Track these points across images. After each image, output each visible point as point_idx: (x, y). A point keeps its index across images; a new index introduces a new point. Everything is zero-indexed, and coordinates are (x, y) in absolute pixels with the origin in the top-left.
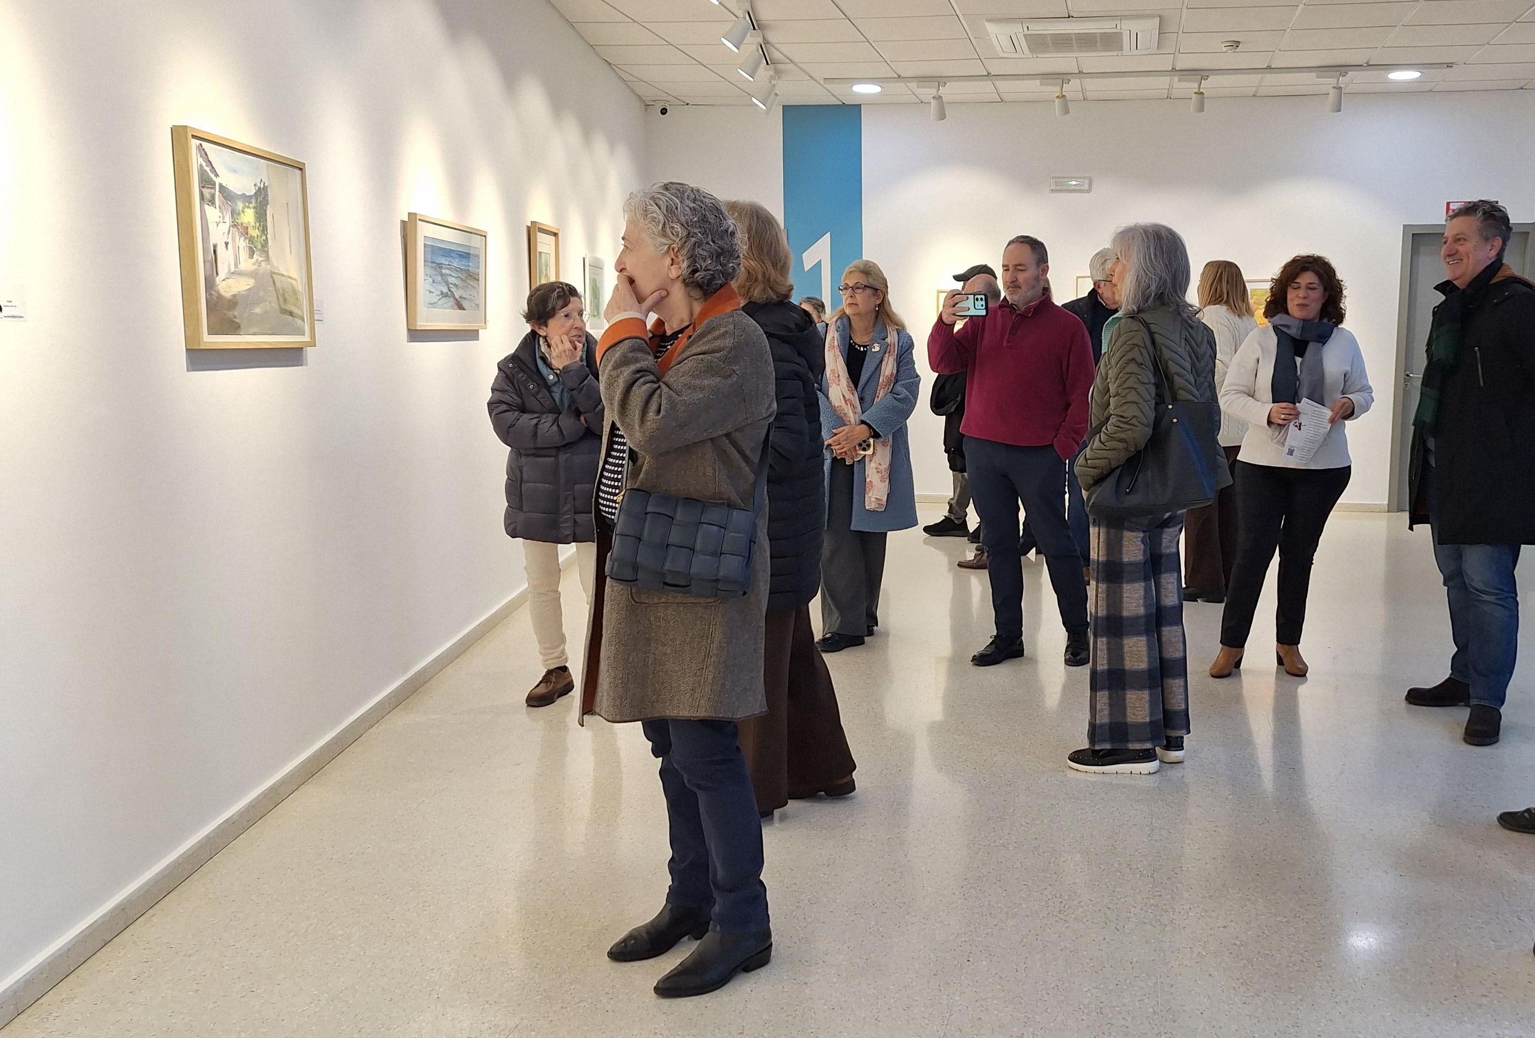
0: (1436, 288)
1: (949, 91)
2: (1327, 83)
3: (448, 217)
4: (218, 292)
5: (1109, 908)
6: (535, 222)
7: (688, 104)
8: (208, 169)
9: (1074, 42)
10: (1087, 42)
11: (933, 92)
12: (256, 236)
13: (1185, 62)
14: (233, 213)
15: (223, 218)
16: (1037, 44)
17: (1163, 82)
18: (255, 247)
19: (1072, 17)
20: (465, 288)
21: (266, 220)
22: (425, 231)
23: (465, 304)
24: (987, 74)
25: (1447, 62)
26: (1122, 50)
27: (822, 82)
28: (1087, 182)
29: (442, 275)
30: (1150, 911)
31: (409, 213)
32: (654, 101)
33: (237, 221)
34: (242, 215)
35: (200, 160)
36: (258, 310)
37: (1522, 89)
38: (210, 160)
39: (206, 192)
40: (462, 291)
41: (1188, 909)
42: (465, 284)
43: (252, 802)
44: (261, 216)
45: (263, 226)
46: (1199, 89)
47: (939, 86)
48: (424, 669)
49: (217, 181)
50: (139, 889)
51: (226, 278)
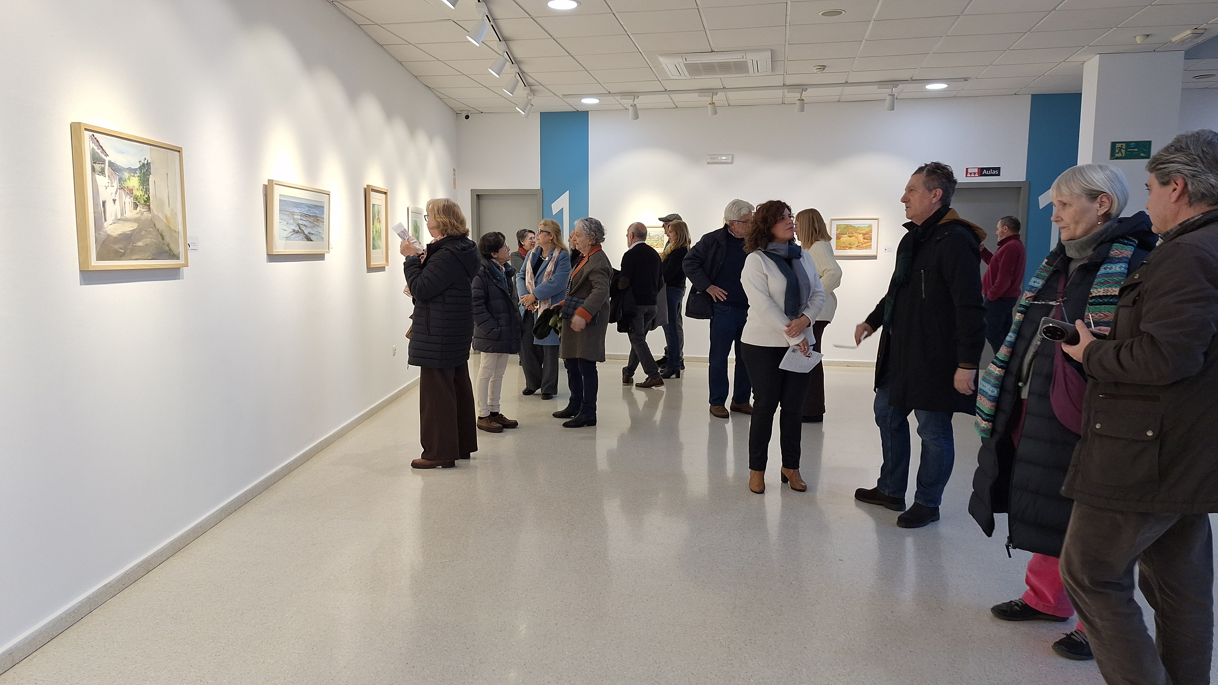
0: (903, 225)
1: (641, 102)
2: (885, 92)
3: (302, 183)
4: (106, 232)
5: (693, 673)
6: (370, 185)
7: (482, 113)
8: (99, 151)
9: (717, 68)
10: (725, 68)
11: (631, 102)
12: (140, 195)
13: (790, 80)
14: (120, 180)
15: (112, 183)
16: (694, 70)
17: (779, 93)
18: (138, 202)
19: (714, 52)
20: (312, 227)
21: (148, 185)
22: (278, 192)
23: (312, 237)
24: (665, 90)
25: (964, 77)
26: (748, 72)
27: (561, 97)
28: (730, 157)
29: (294, 219)
30: (722, 677)
31: (268, 180)
32: (461, 111)
33: (124, 185)
34: (128, 181)
35: (93, 145)
36: (140, 244)
37: (1016, 94)
38: (101, 145)
39: (97, 167)
40: (311, 229)
41: (750, 676)
42: (312, 225)
43: (127, 571)
44: (144, 181)
45: (146, 188)
46: (801, 97)
47: (634, 98)
48: (274, 474)
49: (107, 159)
50: (26, 639)
51: (114, 223)
